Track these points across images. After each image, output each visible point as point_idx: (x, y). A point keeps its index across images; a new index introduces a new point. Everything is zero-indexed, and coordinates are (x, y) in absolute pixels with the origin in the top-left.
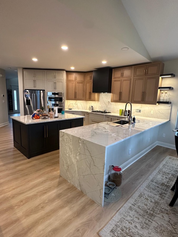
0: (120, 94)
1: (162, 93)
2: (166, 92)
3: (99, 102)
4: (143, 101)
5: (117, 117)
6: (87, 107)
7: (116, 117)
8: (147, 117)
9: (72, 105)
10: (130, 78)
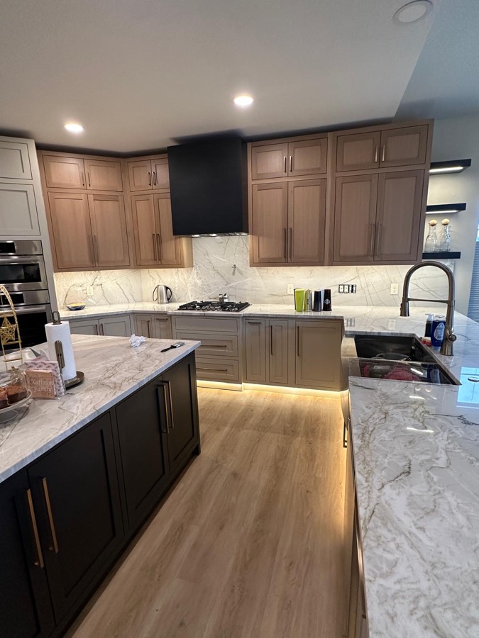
0: (287, 235)
1: (433, 225)
2: (445, 221)
3: (194, 271)
4: (373, 255)
5: (294, 321)
6: (141, 291)
7: (290, 321)
8: (378, 305)
9: (80, 289)
10: (323, 176)
